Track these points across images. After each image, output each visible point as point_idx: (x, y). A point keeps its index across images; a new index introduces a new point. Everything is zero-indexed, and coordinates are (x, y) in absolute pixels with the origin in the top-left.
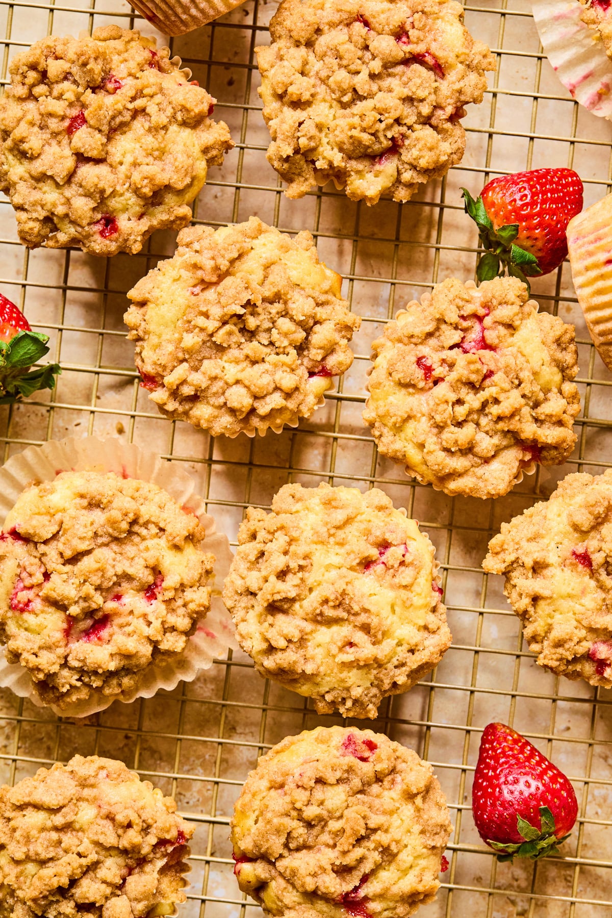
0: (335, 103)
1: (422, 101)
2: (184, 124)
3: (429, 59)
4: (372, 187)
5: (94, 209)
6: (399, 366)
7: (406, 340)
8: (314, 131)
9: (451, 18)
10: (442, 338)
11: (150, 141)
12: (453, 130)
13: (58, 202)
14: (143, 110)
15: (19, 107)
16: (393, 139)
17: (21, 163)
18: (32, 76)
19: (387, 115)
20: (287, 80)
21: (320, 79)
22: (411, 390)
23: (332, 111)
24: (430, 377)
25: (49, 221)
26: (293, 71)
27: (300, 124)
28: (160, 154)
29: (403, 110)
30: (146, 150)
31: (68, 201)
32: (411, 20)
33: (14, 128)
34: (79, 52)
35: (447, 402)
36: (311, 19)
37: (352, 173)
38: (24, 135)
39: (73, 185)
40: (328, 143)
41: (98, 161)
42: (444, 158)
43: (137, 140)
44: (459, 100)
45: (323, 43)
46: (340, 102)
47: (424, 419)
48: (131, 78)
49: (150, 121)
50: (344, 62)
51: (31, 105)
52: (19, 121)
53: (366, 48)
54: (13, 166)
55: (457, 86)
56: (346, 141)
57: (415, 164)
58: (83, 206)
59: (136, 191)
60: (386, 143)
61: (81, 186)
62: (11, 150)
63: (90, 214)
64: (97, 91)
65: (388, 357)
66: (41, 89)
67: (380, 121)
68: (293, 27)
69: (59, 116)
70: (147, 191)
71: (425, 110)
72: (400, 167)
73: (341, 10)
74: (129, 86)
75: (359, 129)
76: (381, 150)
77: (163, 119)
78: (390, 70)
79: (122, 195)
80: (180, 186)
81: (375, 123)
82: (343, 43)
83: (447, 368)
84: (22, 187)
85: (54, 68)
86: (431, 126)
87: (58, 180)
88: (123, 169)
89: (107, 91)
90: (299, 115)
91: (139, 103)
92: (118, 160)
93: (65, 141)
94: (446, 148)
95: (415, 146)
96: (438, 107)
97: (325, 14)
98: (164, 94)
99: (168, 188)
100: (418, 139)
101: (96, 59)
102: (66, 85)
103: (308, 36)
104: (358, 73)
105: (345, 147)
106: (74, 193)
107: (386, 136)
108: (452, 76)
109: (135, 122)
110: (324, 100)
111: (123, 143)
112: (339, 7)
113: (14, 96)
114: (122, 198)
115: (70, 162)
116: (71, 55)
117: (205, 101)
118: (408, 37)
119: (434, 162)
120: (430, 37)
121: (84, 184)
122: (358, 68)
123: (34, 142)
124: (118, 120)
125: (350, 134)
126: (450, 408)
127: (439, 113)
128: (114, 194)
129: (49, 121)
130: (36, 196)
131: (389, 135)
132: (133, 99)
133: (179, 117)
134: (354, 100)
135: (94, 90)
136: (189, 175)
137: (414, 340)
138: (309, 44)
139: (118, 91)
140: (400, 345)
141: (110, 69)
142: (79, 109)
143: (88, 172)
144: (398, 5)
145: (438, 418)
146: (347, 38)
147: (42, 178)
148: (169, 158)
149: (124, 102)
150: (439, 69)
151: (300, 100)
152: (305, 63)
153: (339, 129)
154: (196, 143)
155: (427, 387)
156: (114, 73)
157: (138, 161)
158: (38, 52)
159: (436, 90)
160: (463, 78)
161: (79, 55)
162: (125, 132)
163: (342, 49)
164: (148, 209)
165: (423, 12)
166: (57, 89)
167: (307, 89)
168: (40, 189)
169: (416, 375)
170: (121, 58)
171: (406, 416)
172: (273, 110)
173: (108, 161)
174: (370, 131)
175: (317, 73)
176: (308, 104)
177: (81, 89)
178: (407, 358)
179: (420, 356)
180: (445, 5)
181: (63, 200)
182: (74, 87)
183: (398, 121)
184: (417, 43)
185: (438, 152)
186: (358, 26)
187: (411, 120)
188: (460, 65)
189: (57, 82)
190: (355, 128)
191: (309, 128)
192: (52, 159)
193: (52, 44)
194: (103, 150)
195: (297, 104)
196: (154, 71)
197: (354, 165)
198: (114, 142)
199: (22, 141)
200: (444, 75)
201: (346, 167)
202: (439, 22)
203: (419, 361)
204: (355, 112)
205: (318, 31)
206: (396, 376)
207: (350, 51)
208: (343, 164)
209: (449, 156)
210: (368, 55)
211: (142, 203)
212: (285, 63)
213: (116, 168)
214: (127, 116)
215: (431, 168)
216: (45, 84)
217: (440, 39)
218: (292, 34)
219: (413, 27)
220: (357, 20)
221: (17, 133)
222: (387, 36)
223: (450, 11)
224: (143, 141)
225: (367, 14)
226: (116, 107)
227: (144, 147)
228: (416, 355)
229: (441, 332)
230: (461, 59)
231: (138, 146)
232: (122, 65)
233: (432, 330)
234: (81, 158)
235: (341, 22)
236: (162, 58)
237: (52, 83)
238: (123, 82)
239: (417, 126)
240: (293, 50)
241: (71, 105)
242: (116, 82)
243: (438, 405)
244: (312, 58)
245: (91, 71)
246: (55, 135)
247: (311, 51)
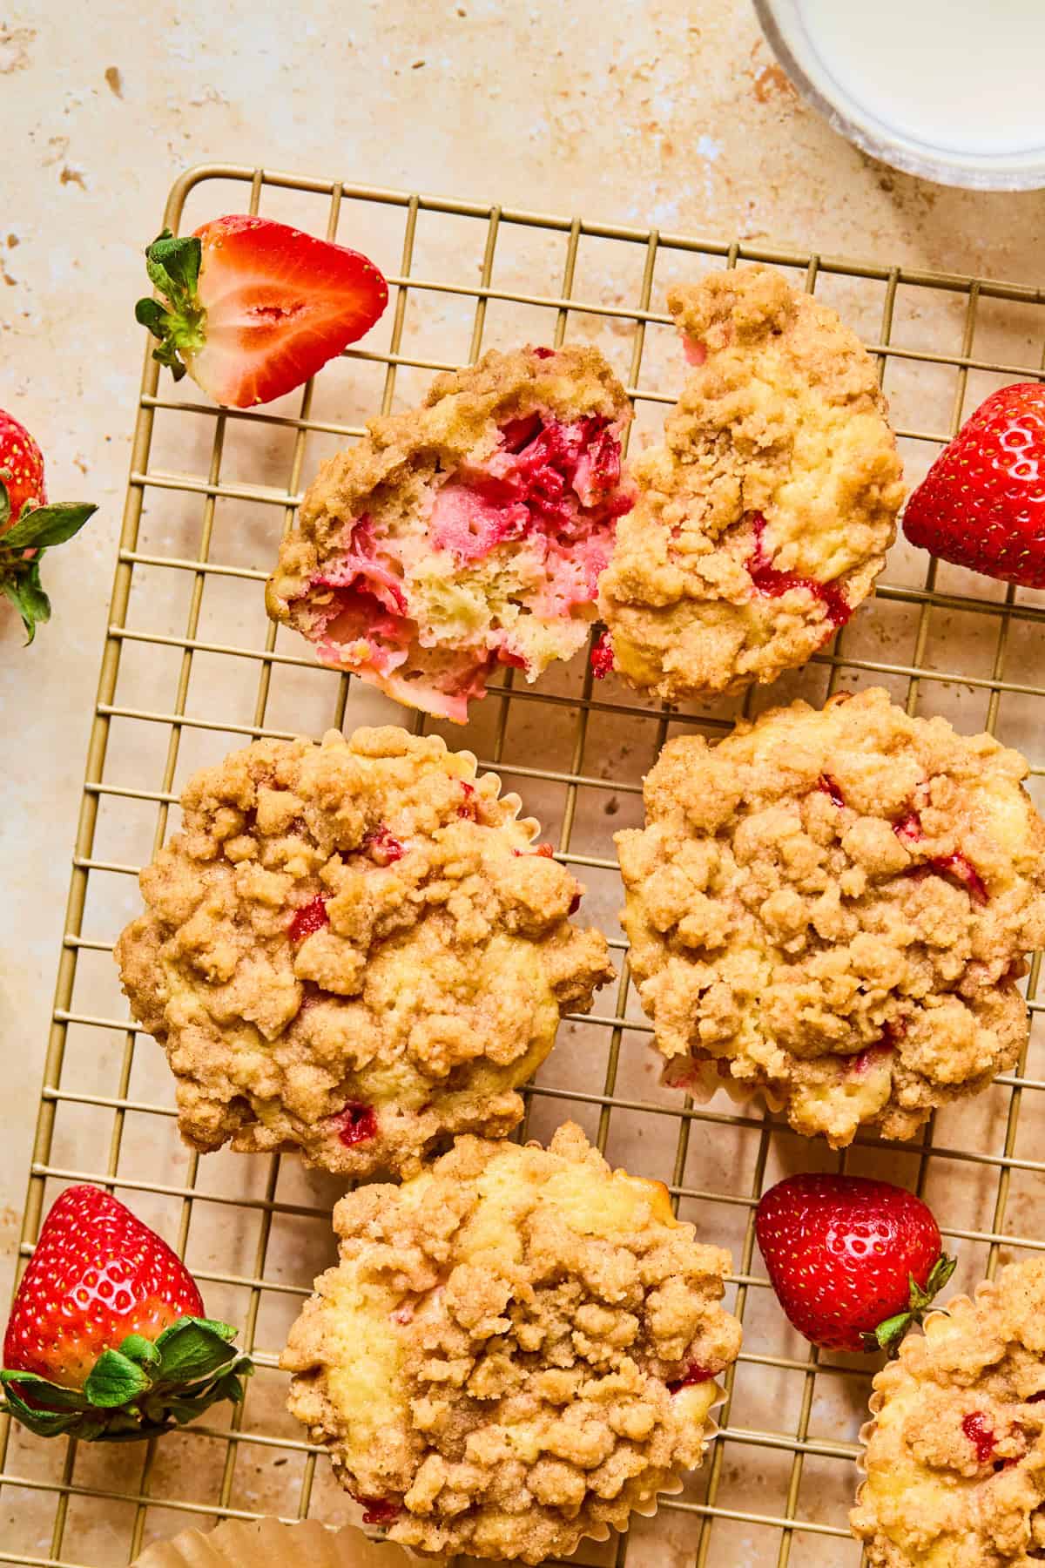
0: (771, 953)
1: (944, 950)
2: (520, 934)
3: (958, 868)
4: (840, 1116)
5: (331, 1092)
6: (927, 1432)
7: (943, 1378)
8: (728, 1008)
9: (1006, 785)
10: (1015, 1378)
11: (451, 966)
12: (1002, 1006)
13: (261, 1072)
14: (443, 905)
15: (197, 877)
16: (886, 1026)
17: (193, 989)
18: (227, 819)
19: (874, 982)
20: (677, 906)
21: (743, 902)
22: (949, 1480)
23: (766, 967)
24: (987, 1455)
25: (243, 1107)
26: (691, 888)
27: (703, 993)
28: (469, 993)
29: (906, 971)
30: (442, 984)
31: (281, 1073)
32: (924, 788)
33: (184, 921)
34: (322, 785)
35: (1020, 1511)
36: (729, 786)
37: (803, 1088)
38: (203, 939)
39: (293, 1042)
40: (756, 1028)
41: (345, 1000)
42: (984, 1063)
43: (427, 963)
44: (1017, 949)
45: (749, 833)
46: (780, 949)
47: (972, 1538)
48: (420, 837)
49: (454, 929)
50: (793, 875)
51: (220, 874)
52: (195, 906)
53: (836, 842)
54: (179, 994)
55: (1013, 923)
56: (792, 1029)
57: (928, 1073)
58: (309, 1084)
59: (418, 1064)
60: (870, 1035)
61: (308, 1045)
62: (175, 962)
63: (322, 1101)
64: (353, 857)
65: (907, 1411)
66: (242, 846)
67: (862, 992)
68: (692, 802)
69: (276, 906)
70: (439, 1067)
71: (951, 970)
72: (898, 1077)
73: (787, 769)
74: (417, 856)
75: (818, 1007)
76: (861, 1046)
77: (481, 927)
78: (882, 889)
79: (388, 1068)
80: (505, 1059)
81: (851, 997)
82: (791, 836)
83: (1023, 1440)
84: (192, 1038)
85: (272, 807)
86: (960, 997)
87: (265, 1031)
88: (394, 1017)
89: (372, 859)
90: (701, 974)
91: (435, 891)
92: (385, 999)
93: (283, 953)
94: (989, 1041)
95: (928, 1038)
96: (976, 960)
97: (754, 772)
98: (484, 875)
99: (482, 1061)
100: (934, 1026)
101: (354, 798)
102: (293, 843)
103: (721, 819)
104: (819, 893)
105: (790, 1040)
106: (294, 1057)
107: (871, 1021)
108: (1004, 902)
109: (425, 927)
110: (750, 945)
111: (397, 965)
112: (785, 763)
113: (187, 854)
114: (389, 1074)
115: (289, 1000)
116: (306, 784)
117: (564, 891)
118: (918, 822)
119: (965, 1072)
120: (962, 824)
121: (315, 1042)
122: (820, 886)
123: (220, 956)
124: (391, 923)
125: (800, 1016)
126: (1026, 1525)
127: (978, 972)
128: (374, 1065)
129: (254, 913)
130: (218, 1056)
131: (879, 1019)
132: (423, 882)
133: (512, 921)
134: (809, 946)
135: (347, 857)
136: (524, 1039)
137: (959, 1379)
138: (724, 833)
139: (394, 864)
140: (930, 1386)
141: (382, 816)
142: (314, 891)
143: (325, 1021)
144: (900, 759)
145: (1002, 1542)
146: (799, 825)
147: (234, 1023)
148: (486, 1002)
149: (405, 889)
150: (978, 887)
151: (703, 946)
152: (715, 870)
153: (778, 1005)
154: (542, 971)
155: (982, 1473)
156: (389, 827)
157: (426, 1006)
158: (241, 773)
159: (971, 931)
160: (1025, 905)
161: (322, 792)
162: (404, 945)
163: (788, 848)
164: (438, 1096)
165: (948, 774)
166: (274, 850)
167: (718, 926)
168: (228, 1043)
169: (962, 1452)
170: (403, 797)
171: (937, 1532)
172: (648, 958)
173: (367, 999)
174: (841, 1013)
175: (738, 891)
176: (720, 951)
177: (320, 855)
178: (944, 1417)
179: (970, 1412)
180: (994, 758)
181: (271, 1070)
182: (307, 849)
183: (896, 993)
184: (936, 836)
185: (973, 1052)
186: (820, 800)
187: (922, 987)
188: (1019, 881)
189: (275, 836)
190: (811, 1006)
191: (720, 1000)
192: (256, 987)
193: (269, 759)
194: (356, 980)
195: (697, 953)
196: (467, 824)
197: (807, 1072)
198: (379, 963)
199: (199, 949)
200: (987, 898)
201: (790, 1077)
202: (981, 791)
203: (969, 1424)
204: (813, 974)
205: (742, 808)
206: (923, 1452)
207: (804, 850)
208: (785, 1074)
209: (994, 1057)
210: (838, 858)
211: (427, 1086)
212: (676, 872)
213: (380, 1015)
214: (409, 916)
215: (959, 1081)
216: (252, 835)
217: (983, 827)
218: (689, 815)
219: (929, 804)
220: (821, 787)
221: (191, 933)
222: (876, 821)
223: (1002, 771)
224: (438, 965)
225: (838, 777)
226: (388, 898)
227: (439, 977)
228: (963, 1412)
229: (1013, 1367)
230: (1023, 867)
231: (426, 974)
232: (406, 811)
233: (995, 1361)
234: (312, 991)
235: (786, 791)
236: (485, 797)
237: (265, 837)
238: (405, 846)
239: (933, 1000)
240: (691, 846)
241: (299, 883)
242: (391, 843)
243: (1002, 1516)
244: (727, 861)
245: (344, 822)
246: (264, 940)
247: (725, 845)
